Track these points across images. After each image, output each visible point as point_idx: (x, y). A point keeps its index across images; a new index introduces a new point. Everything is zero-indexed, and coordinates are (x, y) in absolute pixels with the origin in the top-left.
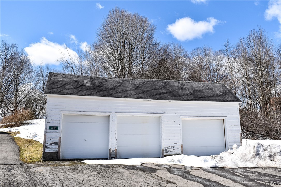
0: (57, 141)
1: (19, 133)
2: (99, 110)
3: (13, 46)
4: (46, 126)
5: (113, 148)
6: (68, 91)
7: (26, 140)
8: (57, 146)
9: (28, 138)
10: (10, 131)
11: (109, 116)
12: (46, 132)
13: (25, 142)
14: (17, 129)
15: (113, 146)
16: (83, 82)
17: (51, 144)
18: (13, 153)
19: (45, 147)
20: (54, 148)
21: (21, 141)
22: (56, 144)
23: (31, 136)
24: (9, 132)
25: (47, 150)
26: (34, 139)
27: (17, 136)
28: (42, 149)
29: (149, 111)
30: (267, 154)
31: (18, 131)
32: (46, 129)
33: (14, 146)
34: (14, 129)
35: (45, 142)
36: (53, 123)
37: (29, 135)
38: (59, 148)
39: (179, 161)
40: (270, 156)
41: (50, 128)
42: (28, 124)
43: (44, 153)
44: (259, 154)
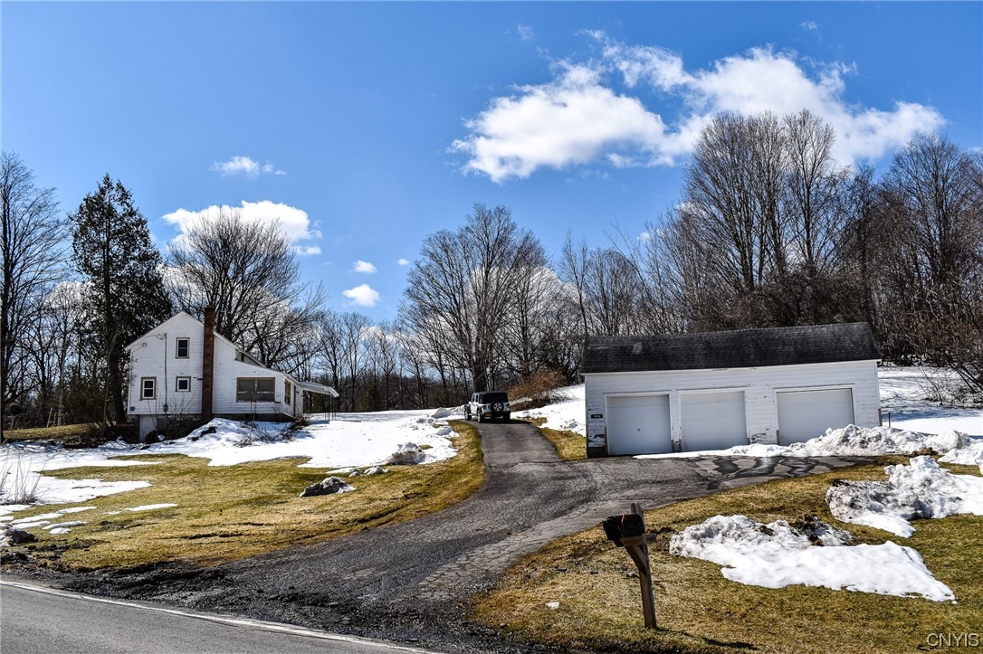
0: (603, 432)
1: (545, 420)
2: (654, 389)
3: (500, 211)
4: (587, 414)
5: (676, 439)
6: (611, 366)
7: (561, 433)
8: (603, 440)
9: (563, 430)
10: (528, 417)
11: (668, 395)
12: (587, 422)
13: (559, 436)
14: (540, 413)
15: (676, 435)
16: (632, 347)
17: (595, 437)
18: (547, 452)
19: (588, 441)
20: (600, 441)
21: (553, 435)
22: (601, 436)
23: (567, 426)
24: (526, 420)
25: (591, 445)
26: (573, 430)
27: (543, 426)
28: (585, 445)
29: (726, 385)
30: (858, 439)
31: (542, 416)
32: (587, 418)
33: (545, 442)
34: (534, 413)
35: (587, 434)
36: (595, 410)
37: (565, 425)
38: (606, 441)
39: (744, 452)
40: (863, 442)
41: (593, 416)
42: (557, 400)
43: (588, 449)
44: (848, 440)
